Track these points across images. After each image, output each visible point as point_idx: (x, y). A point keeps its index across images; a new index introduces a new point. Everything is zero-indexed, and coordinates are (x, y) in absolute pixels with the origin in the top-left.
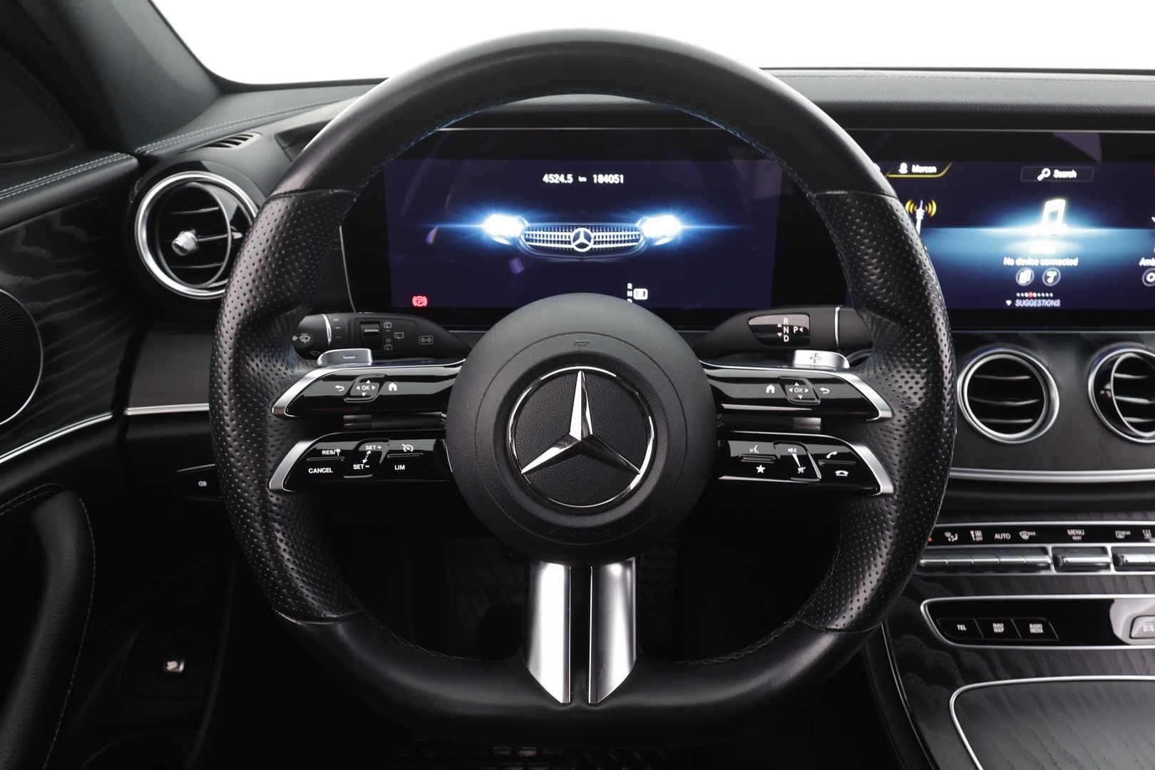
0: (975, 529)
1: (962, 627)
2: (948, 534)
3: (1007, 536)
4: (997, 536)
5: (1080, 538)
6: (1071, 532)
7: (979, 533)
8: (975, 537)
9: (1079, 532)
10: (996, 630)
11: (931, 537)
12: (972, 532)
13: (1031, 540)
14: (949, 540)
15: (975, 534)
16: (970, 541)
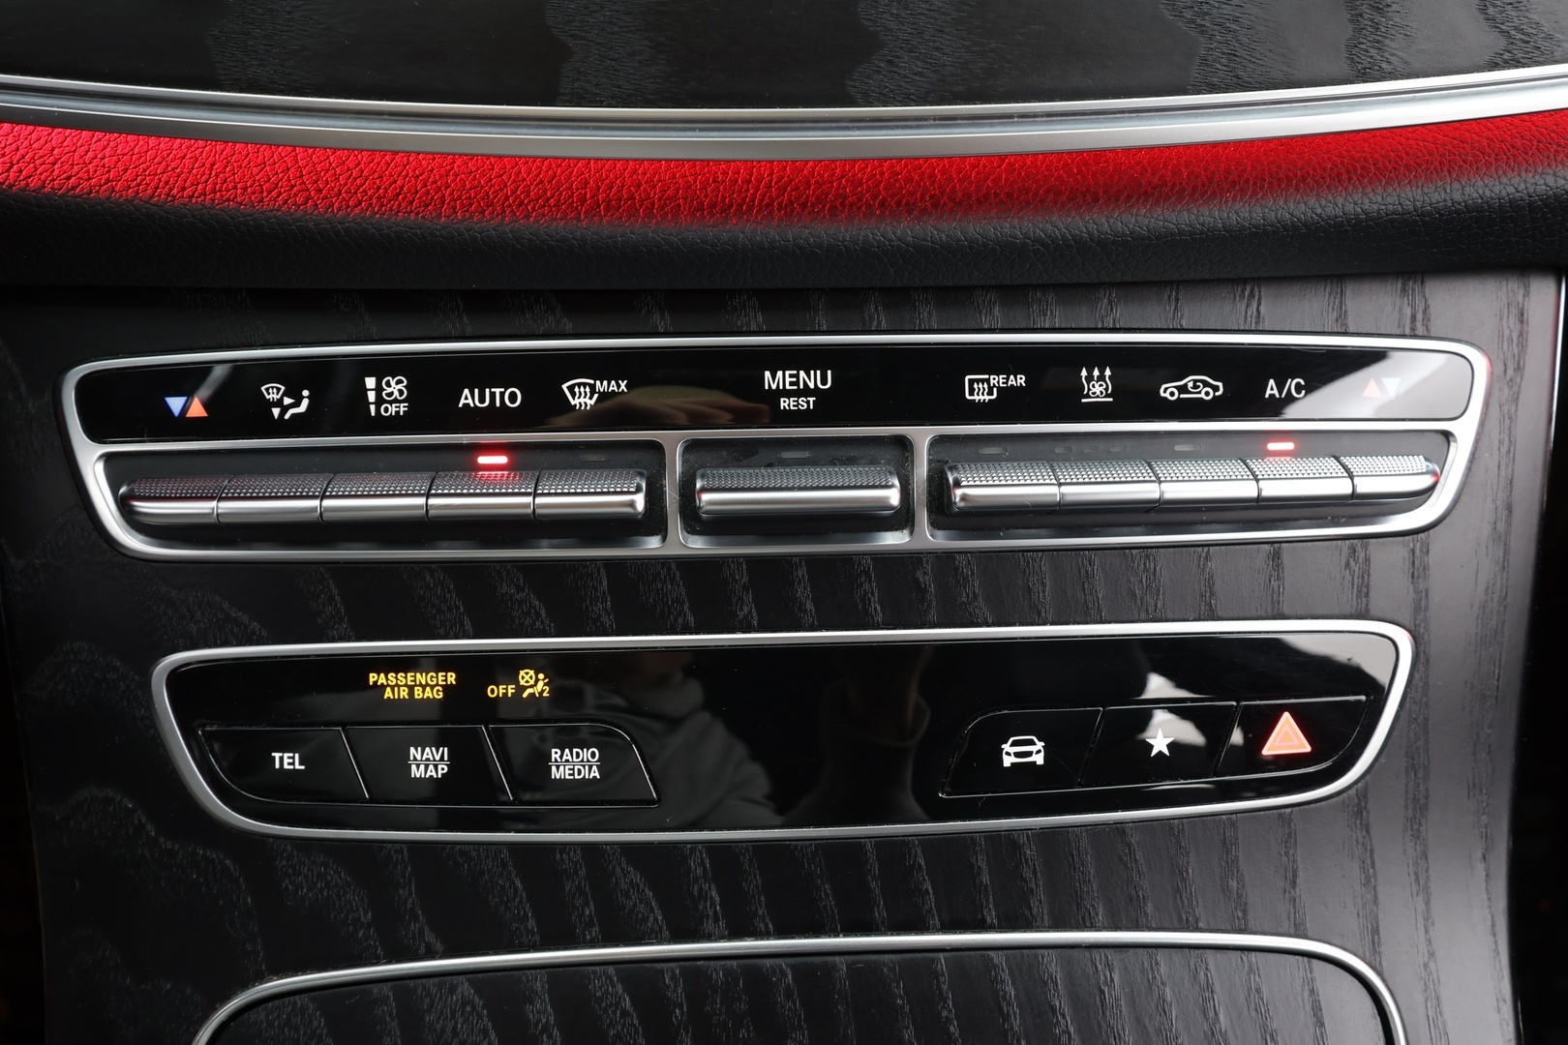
0: (383, 366)
1: (287, 761)
2: (272, 392)
3: (508, 396)
4: (467, 398)
5: (805, 403)
6: (773, 380)
7: (396, 387)
8: (379, 401)
9: (812, 379)
10: (416, 772)
11: (206, 405)
12: (370, 382)
13: (608, 414)
14: (276, 411)
15: (379, 389)
16: (356, 418)
